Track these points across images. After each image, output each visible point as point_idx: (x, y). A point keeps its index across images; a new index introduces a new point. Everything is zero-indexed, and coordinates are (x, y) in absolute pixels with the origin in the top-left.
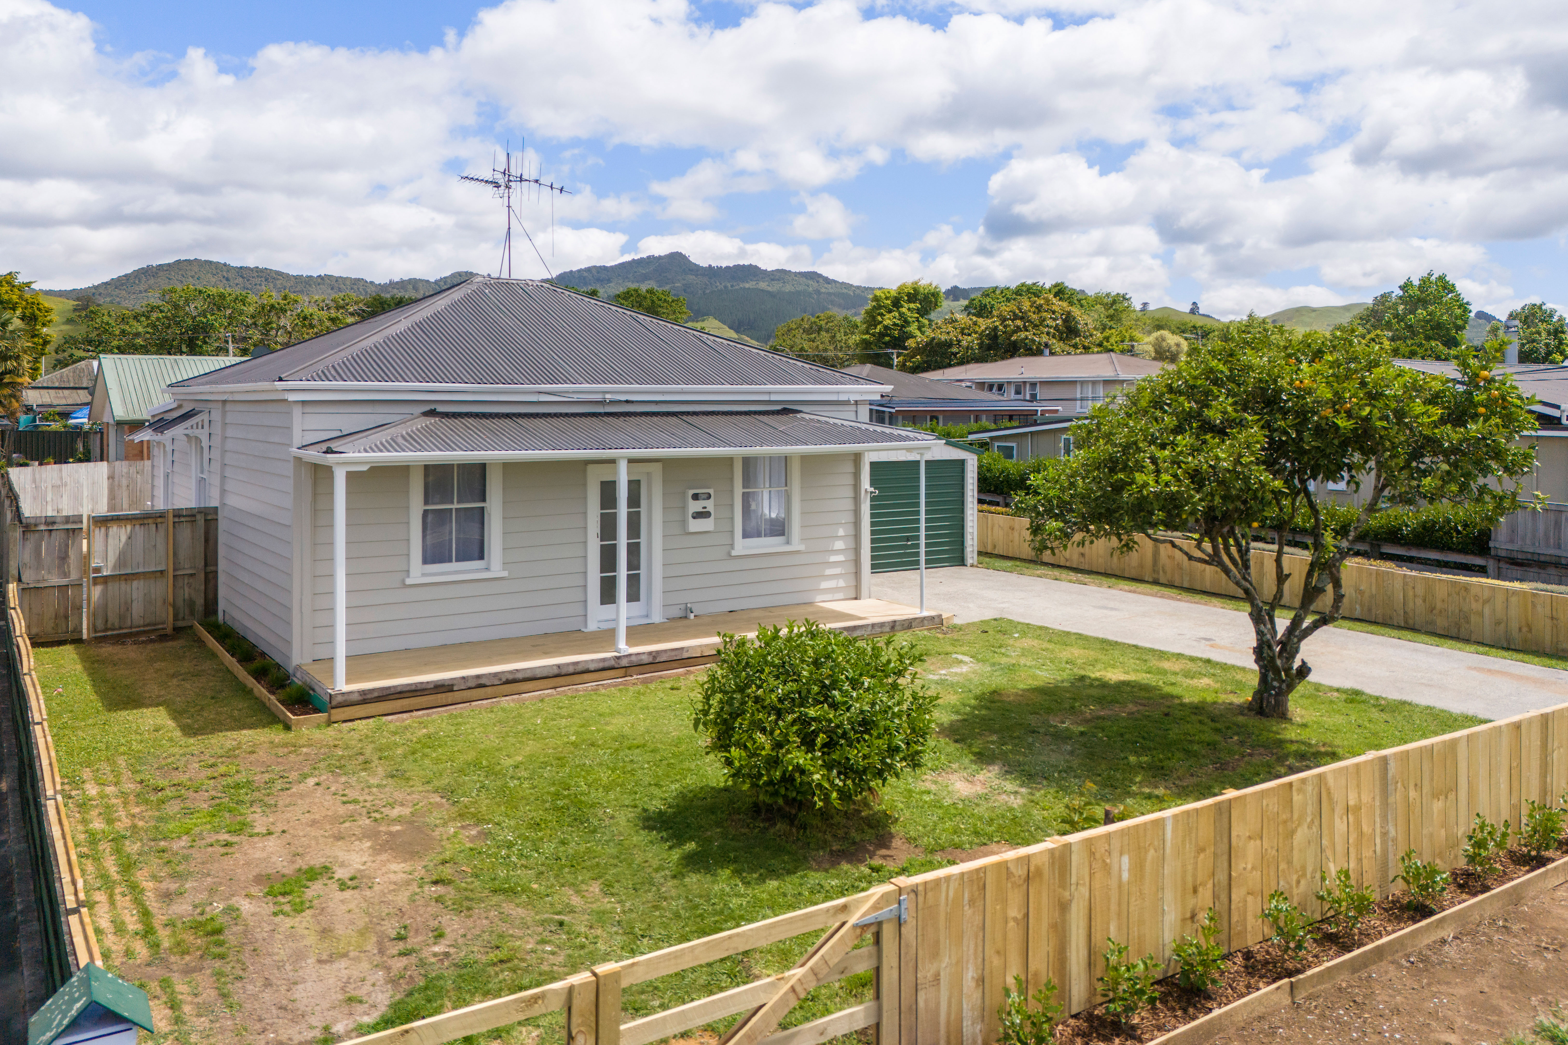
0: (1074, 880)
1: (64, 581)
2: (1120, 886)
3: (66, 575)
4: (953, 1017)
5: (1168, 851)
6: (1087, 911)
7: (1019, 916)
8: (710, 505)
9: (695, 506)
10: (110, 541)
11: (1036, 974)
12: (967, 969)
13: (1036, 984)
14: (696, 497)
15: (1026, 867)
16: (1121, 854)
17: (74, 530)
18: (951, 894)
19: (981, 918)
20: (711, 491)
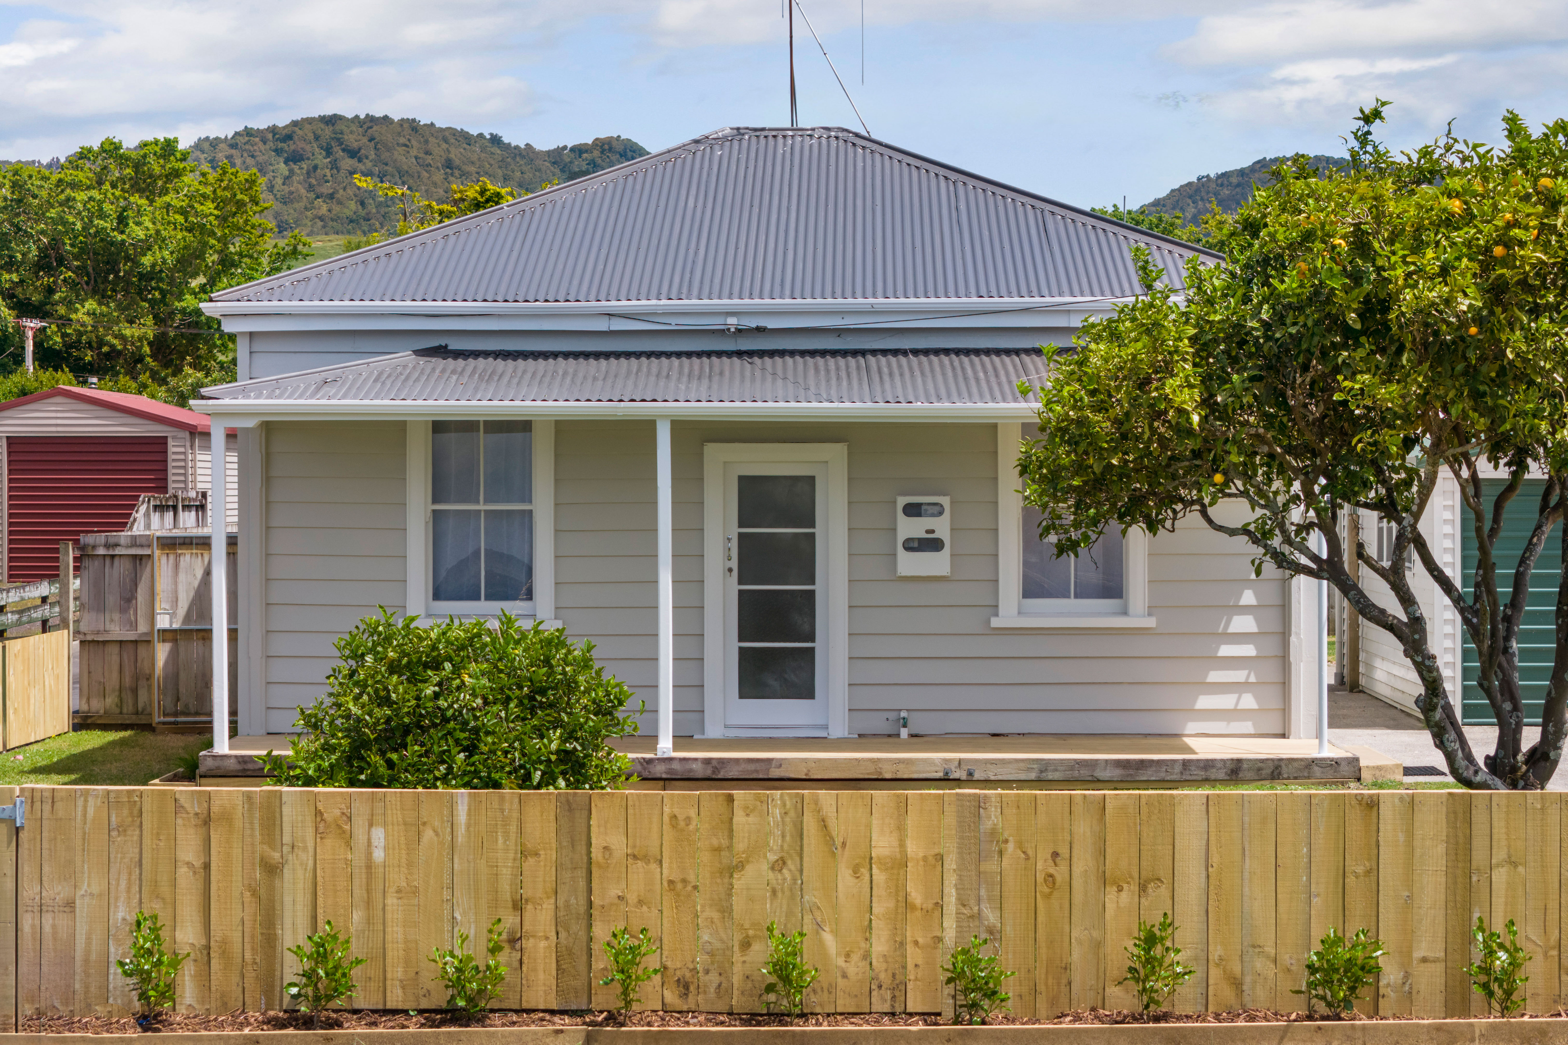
0: (287, 839)
1: (131, 636)
2: (369, 866)
3: (134, 625)
4: (93, 957)
5: (460, 839)
6: (309, 885)
7: (198, 863)
8: (942, 527)
9: (913, 528)
10: (182, 577)
11: (224, 942)
12: (116, 907)
13: (225, 954)
14: (913, 510)
15: (206, 805)
16: (371, 825)
17: (141, 557)
18: (91, 811)
19: (137, 850)
20: (945, 501)
